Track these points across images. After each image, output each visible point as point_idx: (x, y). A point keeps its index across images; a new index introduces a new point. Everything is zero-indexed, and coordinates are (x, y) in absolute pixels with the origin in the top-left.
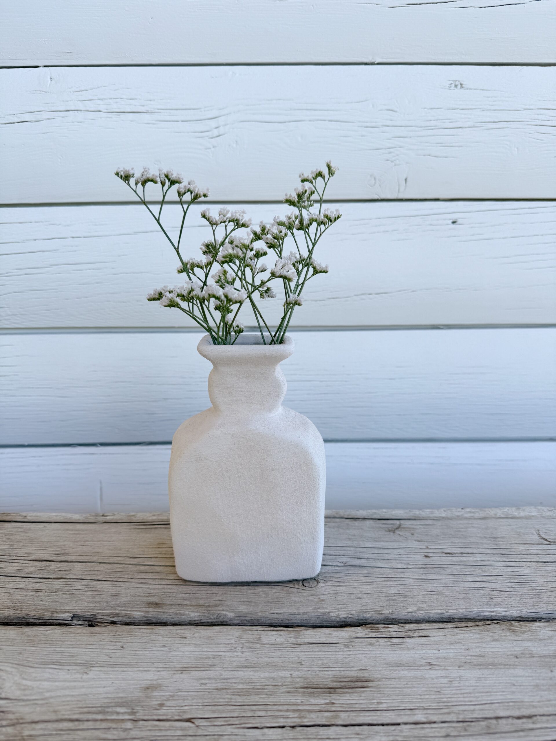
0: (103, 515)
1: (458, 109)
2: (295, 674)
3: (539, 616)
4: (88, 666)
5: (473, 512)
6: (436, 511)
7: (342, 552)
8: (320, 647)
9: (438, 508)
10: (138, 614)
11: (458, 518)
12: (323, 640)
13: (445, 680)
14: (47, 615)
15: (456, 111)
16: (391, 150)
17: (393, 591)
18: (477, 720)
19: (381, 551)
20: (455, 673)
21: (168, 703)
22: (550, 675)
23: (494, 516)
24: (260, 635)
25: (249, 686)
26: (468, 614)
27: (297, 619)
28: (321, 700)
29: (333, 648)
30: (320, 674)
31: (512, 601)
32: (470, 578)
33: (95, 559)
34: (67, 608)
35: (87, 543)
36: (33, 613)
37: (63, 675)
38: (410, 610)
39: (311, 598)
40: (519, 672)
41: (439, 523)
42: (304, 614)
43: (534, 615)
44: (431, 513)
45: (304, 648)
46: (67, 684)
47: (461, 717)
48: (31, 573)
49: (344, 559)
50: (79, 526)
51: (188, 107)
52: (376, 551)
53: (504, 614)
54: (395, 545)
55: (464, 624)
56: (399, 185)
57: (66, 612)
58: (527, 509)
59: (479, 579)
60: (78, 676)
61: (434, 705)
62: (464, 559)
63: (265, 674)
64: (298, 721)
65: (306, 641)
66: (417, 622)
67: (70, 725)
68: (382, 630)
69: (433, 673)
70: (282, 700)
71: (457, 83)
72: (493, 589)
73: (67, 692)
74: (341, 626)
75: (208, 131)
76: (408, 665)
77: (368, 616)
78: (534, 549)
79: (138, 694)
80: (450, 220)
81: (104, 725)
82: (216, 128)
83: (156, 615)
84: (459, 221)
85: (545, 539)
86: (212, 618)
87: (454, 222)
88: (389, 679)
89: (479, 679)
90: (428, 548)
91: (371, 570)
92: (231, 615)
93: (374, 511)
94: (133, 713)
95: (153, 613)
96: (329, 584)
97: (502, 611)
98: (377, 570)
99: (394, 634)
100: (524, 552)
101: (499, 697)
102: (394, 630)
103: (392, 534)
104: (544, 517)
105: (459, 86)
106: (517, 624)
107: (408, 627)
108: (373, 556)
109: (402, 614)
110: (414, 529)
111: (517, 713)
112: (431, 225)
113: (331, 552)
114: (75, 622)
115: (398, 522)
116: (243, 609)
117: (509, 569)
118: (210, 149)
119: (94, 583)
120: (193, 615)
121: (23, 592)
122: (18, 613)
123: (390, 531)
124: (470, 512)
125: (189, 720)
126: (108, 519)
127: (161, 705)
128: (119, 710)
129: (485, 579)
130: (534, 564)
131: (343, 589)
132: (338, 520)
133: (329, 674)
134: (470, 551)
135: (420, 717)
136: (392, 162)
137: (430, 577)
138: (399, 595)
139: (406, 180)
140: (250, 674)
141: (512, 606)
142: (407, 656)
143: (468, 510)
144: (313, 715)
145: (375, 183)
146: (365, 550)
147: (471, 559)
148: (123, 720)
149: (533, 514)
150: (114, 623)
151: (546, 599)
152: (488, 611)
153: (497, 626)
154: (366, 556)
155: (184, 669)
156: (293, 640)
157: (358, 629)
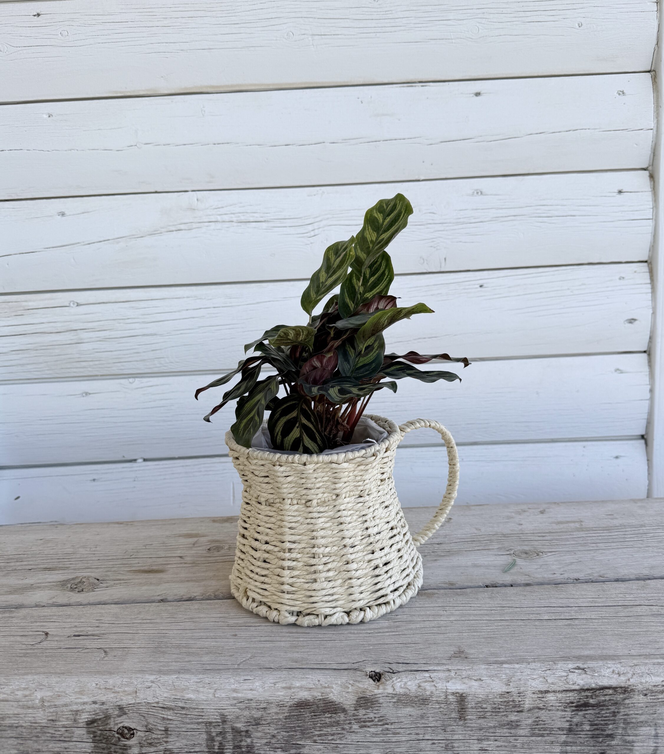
1: (479, 209)
15: (478, 211)
16: (434, 240)
51: (292, 217)
56: (441, 263)
71: (478, 191)
75: (307, 233)
80: (478, 284)
82: (312, 230)
84: (485, 285)
87: (481, 286)
105: (480, 193)
112: (465, 289)
118: (309, 244)
136: (434, 248)
139: (445, 259)
145: (424, 262)
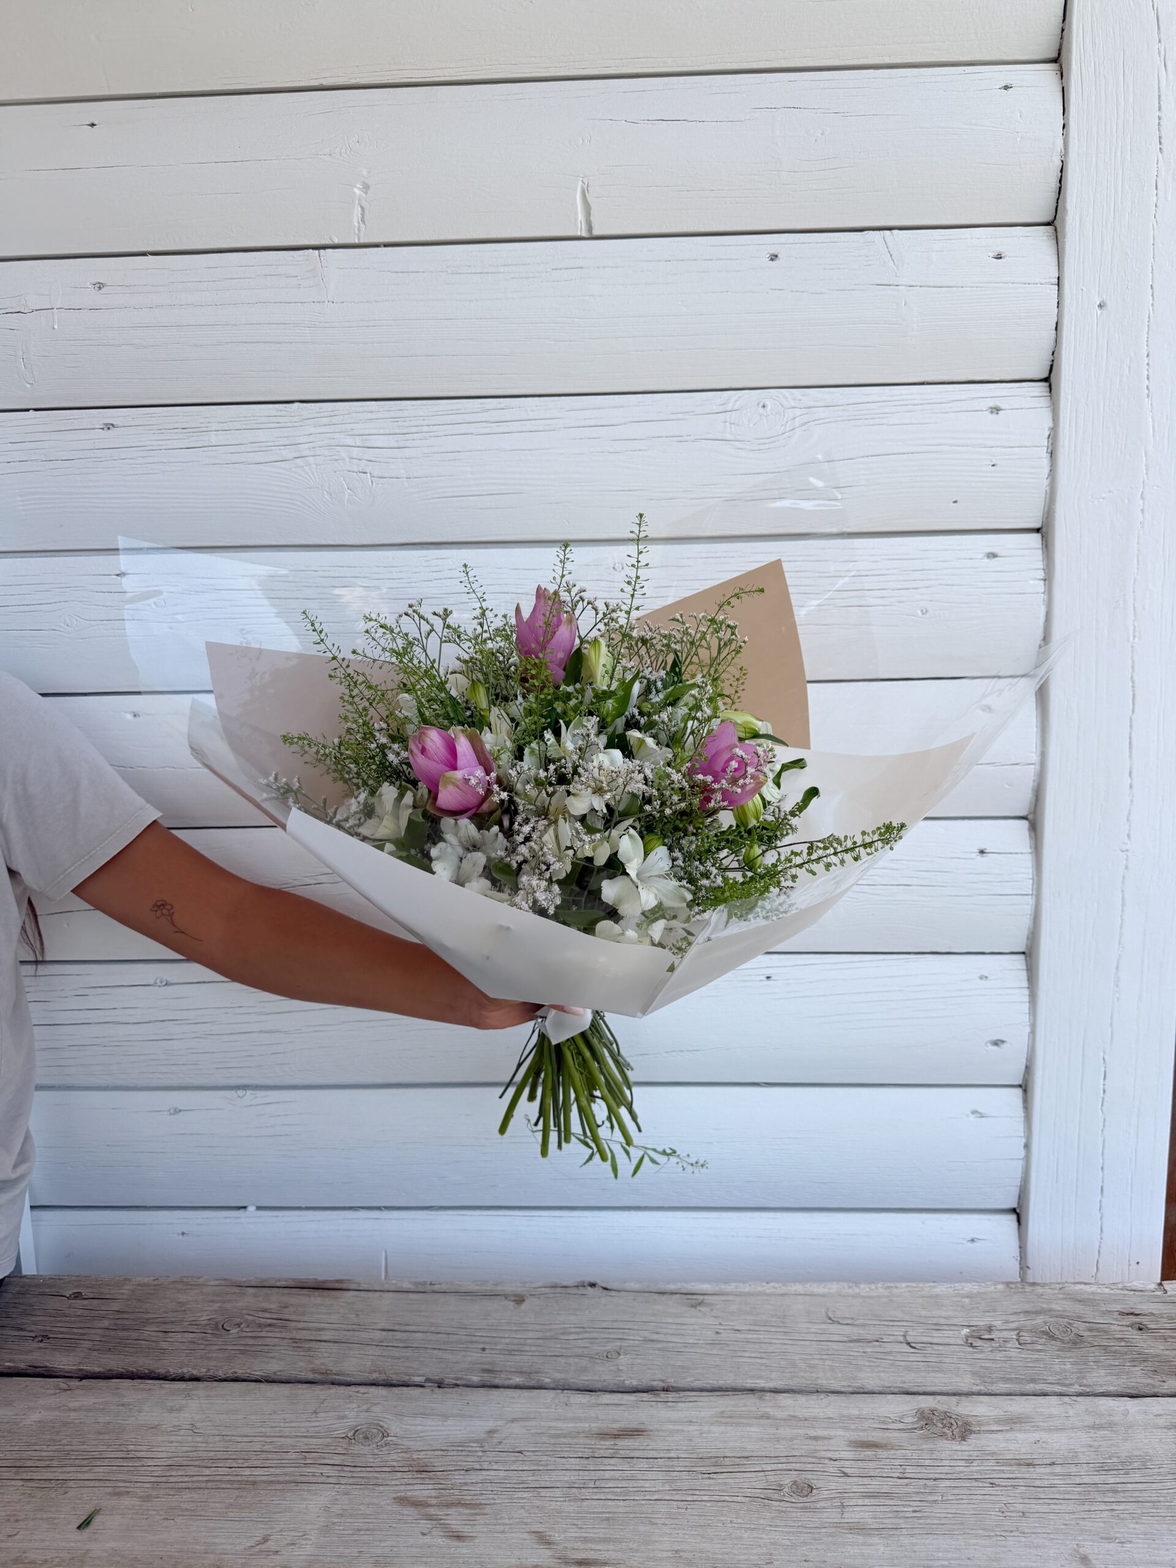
0: (431, 1284)
2: (593, 1425)
3: (790, 1387)
4: (445, 1417)
5: (776, 1288)
6: (741, 1285)
7: (645, 1328)
8: (613, 1408)
9: (745, 1282)
10: (475, 1379)
11: (760, 1294)
12: (616, 1402)
13: (698, 1432)
14: (406, 1378)
17: (679, 1363)
18: (711, 1458)
19: (679, 1327)
20: (706, 1428)
21: (505, 1441)
22: (775, 1431)
23: (793, 1292)
24: (569, 1397)
25: (559, 1432)
26: (734, 1385)
27: (599, 1386)
28: (609, 1443)
29: (622, 1408)
30: (610, 1426)
31: (774, 1375)
32: (746, 1355)
33: (433, 1329)
34: (420, 1372)
35: (423, 1314)
36: (394, 1377)
37: (429, 1422)
38: (688, 1380)
39: (612, 1368)
40: (754, 1429)
41: (738, 1299)
42: (605, 1381)
43: (787, 1387)
44: (737, 1287)
45: (601, 1408)
46: (434, 1428)
47: (700, 1456)
48: (382, 1342)
49: (645, 1334)
50: (412, 1296)
52: (674, 1327)
53: (762, 1385)
54: (692, 1321)
55: (728, 1393)
57: (419, 1376)
58: (829, 1285)
59: (753, 1355)
60: (440, 1423)
61: (685, 1448)
62: (750, 1336)
63: (571, 1425)
64: (590, 1454)
65: (603, 1402)
66: (693, 1390)
67: (442, 1453)
68: (662, 1395)
69: (692, 1428)
70: (581, 1441)
72: (762, 1365)
73: (434, 1433)
74: (634, 1392)
76: (675, 1422)
77: (655, 1383)
78: (814, 1328)
79: (484, 1436)
81: (464, 1453)
83: (489, 1379)
85: (830, 1319)
86: (533, 1383)
88: (659, 1431)
89: (723, 1433)
90: (721, 1324)
91: (665, 1345)
92: (548, 1380)
93: (684, 1284)
94: (482, 1447)
95: (487, 1378)
96: (628, 1356)
97: (761, 1383)
98: (671, 1345)
99: (670, 1399)
100: (805, 1331)
101: (732, 1444)
102: (671, 1396)
103: (693, 1309)
104: (840, 1295)
106: (768, 1394)
107: (682, 1394)
108: (671, 1332)
109: (682, 1383)
110: (714, 1304)
111: (740, 1455)
113: (636, 1327)
114: (427, 1384)
115: (701, 1297)
116: (558, 1376)
117: (784, 1347)
119: (435, 1352)
120: (518, 1380)
121: (381, 1359)
122: (383, 1377)
123: (692, 1306)
124: (774, 1287)
125: (520, 1452)
126: (436, 1288)
127: (500, 1443)
128: (472, 1444)
129: (758, 1355)
130: (807, 1343)
131: (639, 1361)
132: (647, 1294)
133: (616, 1426)
134: (757, 1328)
135: (672, 1455)
137: (714, 1352)
138: (683, 1367)
140: (560, 1424)
141: (772, 1379)
142: (675, 1415)
143: (772, 1284)
144: (601, 1451)
146: (665, 1326)
147: (755, 1336)
148: (476, 1451)
149: (832, 1291)
150: (457, 1385)
151: (802, 1374)
152: (750, 1383)
153: (752, 1396)
154: (665, 1331)
155: (513, 1420)
156: (593, 1401)
157: (645, 1395)
